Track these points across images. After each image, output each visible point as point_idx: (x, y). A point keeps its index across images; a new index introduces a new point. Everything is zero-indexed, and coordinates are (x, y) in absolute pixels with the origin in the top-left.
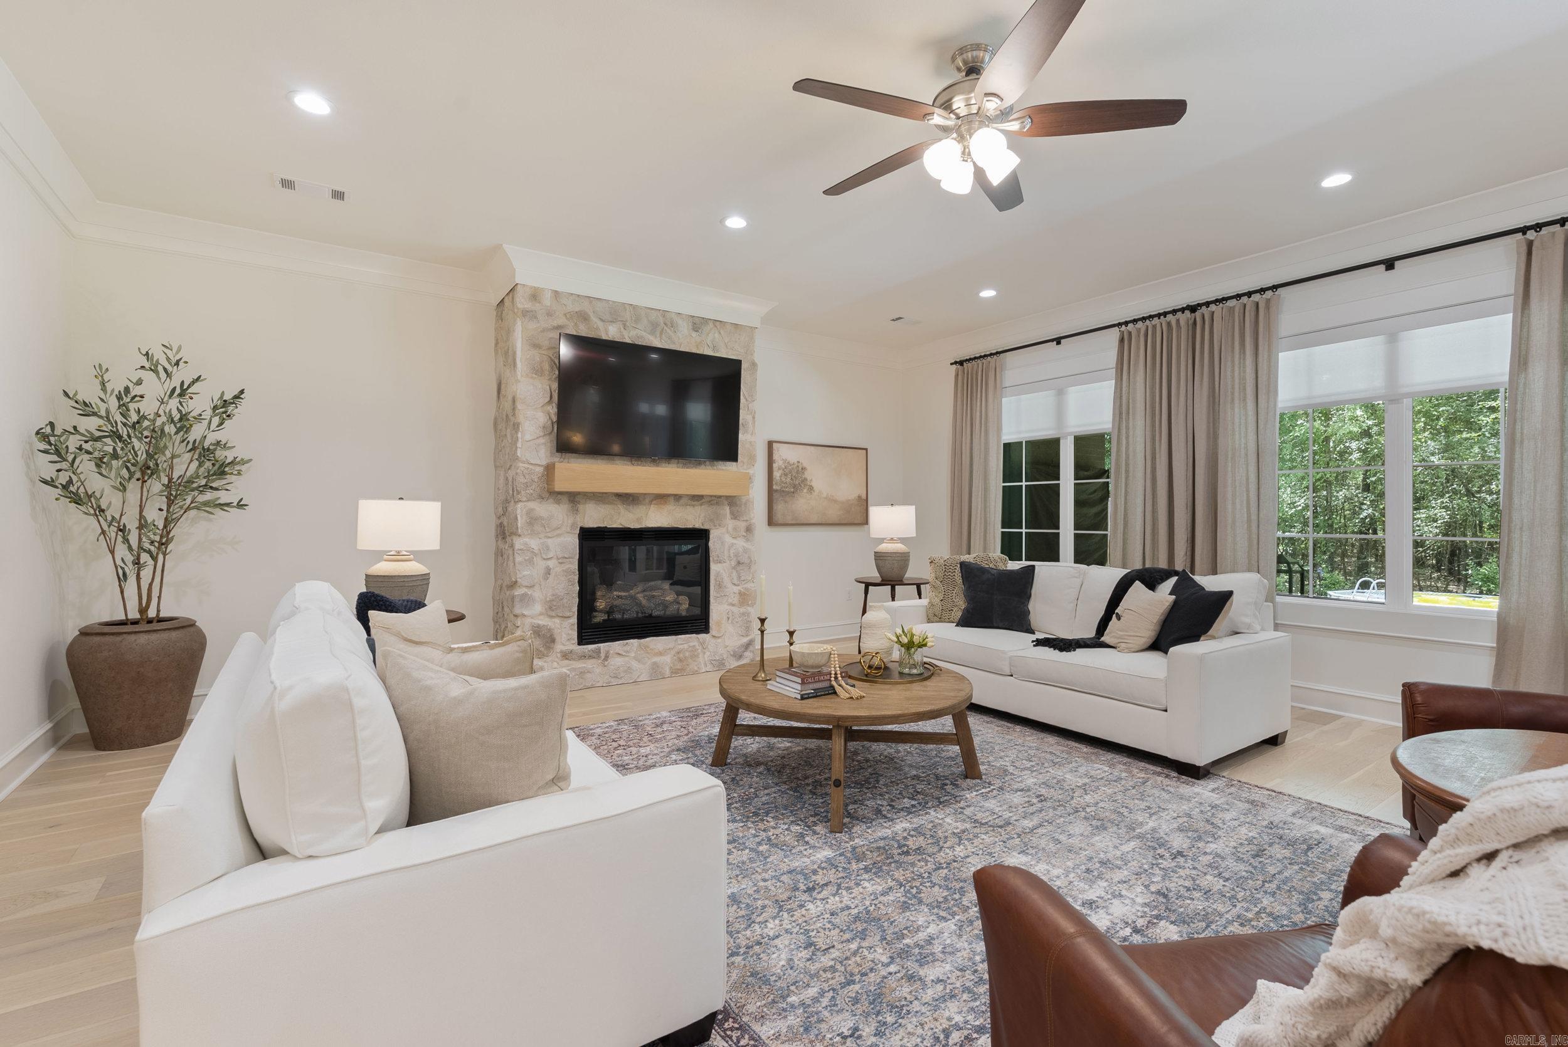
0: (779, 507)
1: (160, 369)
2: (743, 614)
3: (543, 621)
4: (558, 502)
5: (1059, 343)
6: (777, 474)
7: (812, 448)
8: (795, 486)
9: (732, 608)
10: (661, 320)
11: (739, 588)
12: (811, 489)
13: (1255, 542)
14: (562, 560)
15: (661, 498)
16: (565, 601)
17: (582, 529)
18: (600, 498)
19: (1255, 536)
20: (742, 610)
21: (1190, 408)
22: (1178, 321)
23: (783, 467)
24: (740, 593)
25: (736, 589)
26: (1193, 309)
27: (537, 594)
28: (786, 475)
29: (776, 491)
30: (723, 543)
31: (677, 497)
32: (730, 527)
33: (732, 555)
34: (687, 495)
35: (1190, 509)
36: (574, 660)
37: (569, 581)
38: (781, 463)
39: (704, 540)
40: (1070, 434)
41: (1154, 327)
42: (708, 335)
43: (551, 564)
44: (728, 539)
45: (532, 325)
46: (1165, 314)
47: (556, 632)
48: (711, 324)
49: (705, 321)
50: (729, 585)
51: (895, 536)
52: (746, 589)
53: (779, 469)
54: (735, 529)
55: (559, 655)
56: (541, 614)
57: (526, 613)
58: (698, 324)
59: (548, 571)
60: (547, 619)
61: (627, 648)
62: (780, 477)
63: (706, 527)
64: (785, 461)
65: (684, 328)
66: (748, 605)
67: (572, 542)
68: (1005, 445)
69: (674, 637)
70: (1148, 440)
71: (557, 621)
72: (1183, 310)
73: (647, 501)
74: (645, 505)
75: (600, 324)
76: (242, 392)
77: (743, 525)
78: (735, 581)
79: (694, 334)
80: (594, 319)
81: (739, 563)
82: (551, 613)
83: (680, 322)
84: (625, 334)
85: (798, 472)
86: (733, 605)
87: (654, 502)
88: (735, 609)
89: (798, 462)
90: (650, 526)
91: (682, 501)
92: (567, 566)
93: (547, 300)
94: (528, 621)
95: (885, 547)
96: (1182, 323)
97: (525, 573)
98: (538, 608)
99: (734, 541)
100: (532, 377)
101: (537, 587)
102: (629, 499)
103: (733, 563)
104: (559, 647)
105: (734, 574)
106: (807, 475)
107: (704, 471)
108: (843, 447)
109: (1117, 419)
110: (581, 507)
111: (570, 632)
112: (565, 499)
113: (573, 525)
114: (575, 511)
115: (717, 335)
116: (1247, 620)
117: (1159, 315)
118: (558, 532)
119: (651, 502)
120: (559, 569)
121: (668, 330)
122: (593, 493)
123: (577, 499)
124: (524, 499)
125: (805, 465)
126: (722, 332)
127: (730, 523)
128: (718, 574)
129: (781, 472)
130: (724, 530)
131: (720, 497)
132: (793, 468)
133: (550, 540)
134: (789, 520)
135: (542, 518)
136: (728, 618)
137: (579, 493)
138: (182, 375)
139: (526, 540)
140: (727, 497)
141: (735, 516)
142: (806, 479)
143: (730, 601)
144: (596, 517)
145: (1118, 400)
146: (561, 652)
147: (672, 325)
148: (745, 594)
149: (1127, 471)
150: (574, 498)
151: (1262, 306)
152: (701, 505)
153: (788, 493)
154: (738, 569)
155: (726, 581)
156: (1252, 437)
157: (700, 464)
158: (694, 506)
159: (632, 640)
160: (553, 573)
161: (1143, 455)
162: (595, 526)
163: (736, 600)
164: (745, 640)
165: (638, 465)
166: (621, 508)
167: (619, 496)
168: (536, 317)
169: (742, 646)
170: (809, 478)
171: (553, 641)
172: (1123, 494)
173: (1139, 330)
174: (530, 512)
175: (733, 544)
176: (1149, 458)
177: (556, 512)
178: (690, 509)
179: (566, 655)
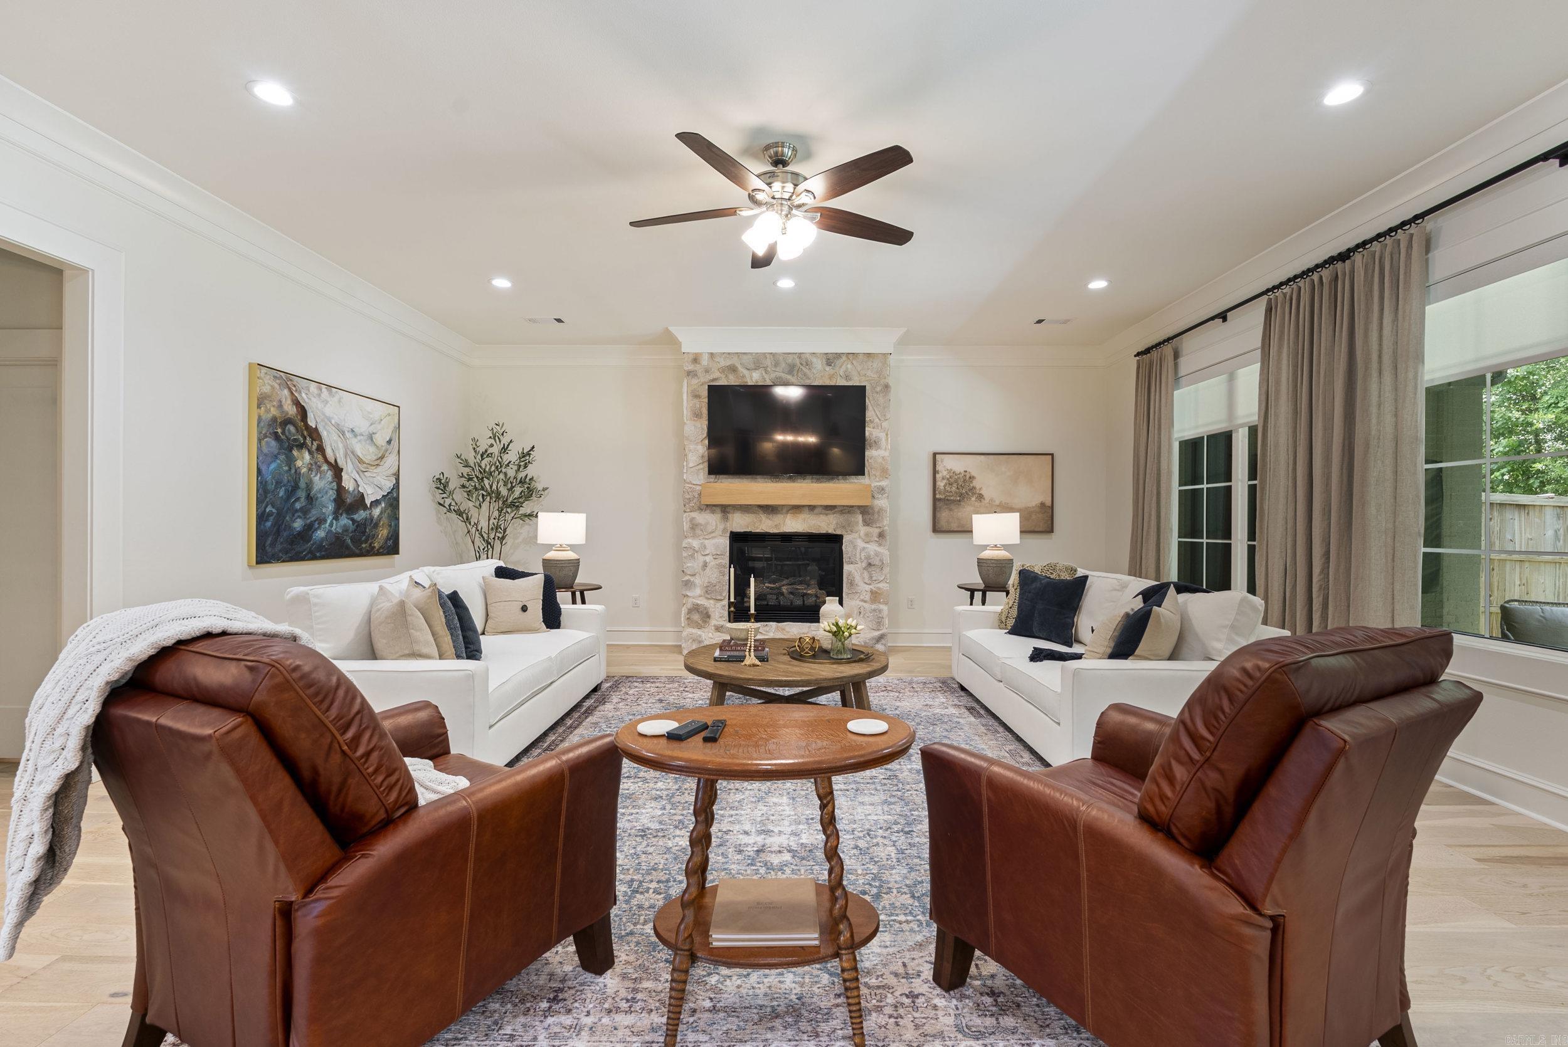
0: (944, 515)
1: (497, 438)
2: (874, 610)
3: (702, 601)
4: (713, 512)
5: (1225, 319)
6: (941, 484)
7: (982, 457)
8: (961, 495)
9: (864, 604)
10: (798, 361)
11: (870, 587)
12: (980, 497)
13: (1391, 557)
14: (716, 556)
15: (797, 509)
16: (717, 587)
17: (732, 533)
18: (745, 509)
19: (1390, 550)
20: (873, 607)
23: (948, 477)
24: (872, 592)
25: (868, 588)
26: (1341, 257)
27: (697, 580)
28: (951, 484)
29: (940, 500)
30: (855, 547)
31: (812, 508)
32: (862, 533)
33: (863, 558)
34: (821, 506)
35: (1328, 515)
36: (724, 632)
37: (720, 572)
38: (945, 473)
39: (838, 544)
40: (1242, 426)
41: (1299, 289)
42: (841, 367)
43: (708, 559)
44: (861, 544)
45: (695, 381)
46: (1311, 271)
47: (711, 611)
48: (844, 358)
49: (838, 356)
50: (861, 584)
51: (998, 543)
52: (879, 588)
53: (943, 479)
54: (867, 535)
55: (713, 628)
56: (700, 596)
57: (689, 594)
58: (831, 359)
59: (705, 565)
60: (705, 600)
61: (767, 629)
62: (945, 486)
63: (838, 532)
64: (949, 471)
65: (818, 364)
66: (880, 603)
67: (725, 542)
68: (1182, 445)
69: (808, 624)
71: (712, 602)
72: (1325, 264)
73: (784, 511)
74: (782, 514)
75: (746, 372)
76: (533, 447)
77: (876, 531)
78: (866, 581)
79: (828, 368)
80: (740, 368)
81: (870, 565)
82: (707, 596)
83: (814, 360)
84: (766, 377)
85: (965, 481)
86: (865, 602)
87: (790, 512)
88: (866, 605)
89: (966, 471)
90: (787, 531)
91: (816, 511)
92: (721, 561)
93: (705, 361)
94: (690, 600)
95: (987, 554)
96: (1325, 280)
97: (689, 565)
98: (698, 591)
99: (867, 545)
100: (694, 420)
101: (697, 576)
102: (770, 509)
103: (864, 565)
104: (713, 622)
105: (866, 575)
106: (975, 483)
107: (835, 485)
108: (1020, 454)
109: (1264, 405)
110: (730, 516)
111: (722, 611)
112: (718, 510)
113: (724, 530)
114: (725, 518)
115: (849, 366)
117: (1305, 274)
118: (713, 535)
119: (787, 512)
120: (713, 563)
121: (804, 369)
122: (740, 505)
123: (728, 510)
124: (688, 510)
125: (973, 474)
126: (854, 362)
127: (863, 530)
128: (850, 573)
129: (945, 481)
130: (856, 535)
131: (853, 506)
132: (959, 478)
133: (706, 541)
134: (954, 527)
135: (701, 525)
136: (860, 613)
137: (729, 505)
138: (505, 440)
139: (690, 540)
140: (859, 507)
141: (866, 523)
142: (974, 488)
143: (862, 597)
144: (742, 523)
146: (715, 626)
147: (808, 364)
148: (877, 593)
149: (1271, 469)
150: (725, 510)
152: (834, 513)
153: (954, 501)
154: (870, 570)
155: (858, 579)
156: (1389, 419)
157: (833, 479)
158: (827, 515)
159: (771, 623)
160: (710, 566)
162: (742, 531)
163: (867, 598)
164: (877, 634)
165: (776, 482)
166: (763, 517)
167: (760, 507)
168: (696, 375)
169: (873, 638)
170: (978, 487)
171: (709, 617)
172: (1267, 498)
173: (1284, 296)
174: (692, 519)
175: (864, 548)
176: (1290, 452)
177: (712, 520)
178: (823, 517)
179: (718, 629)
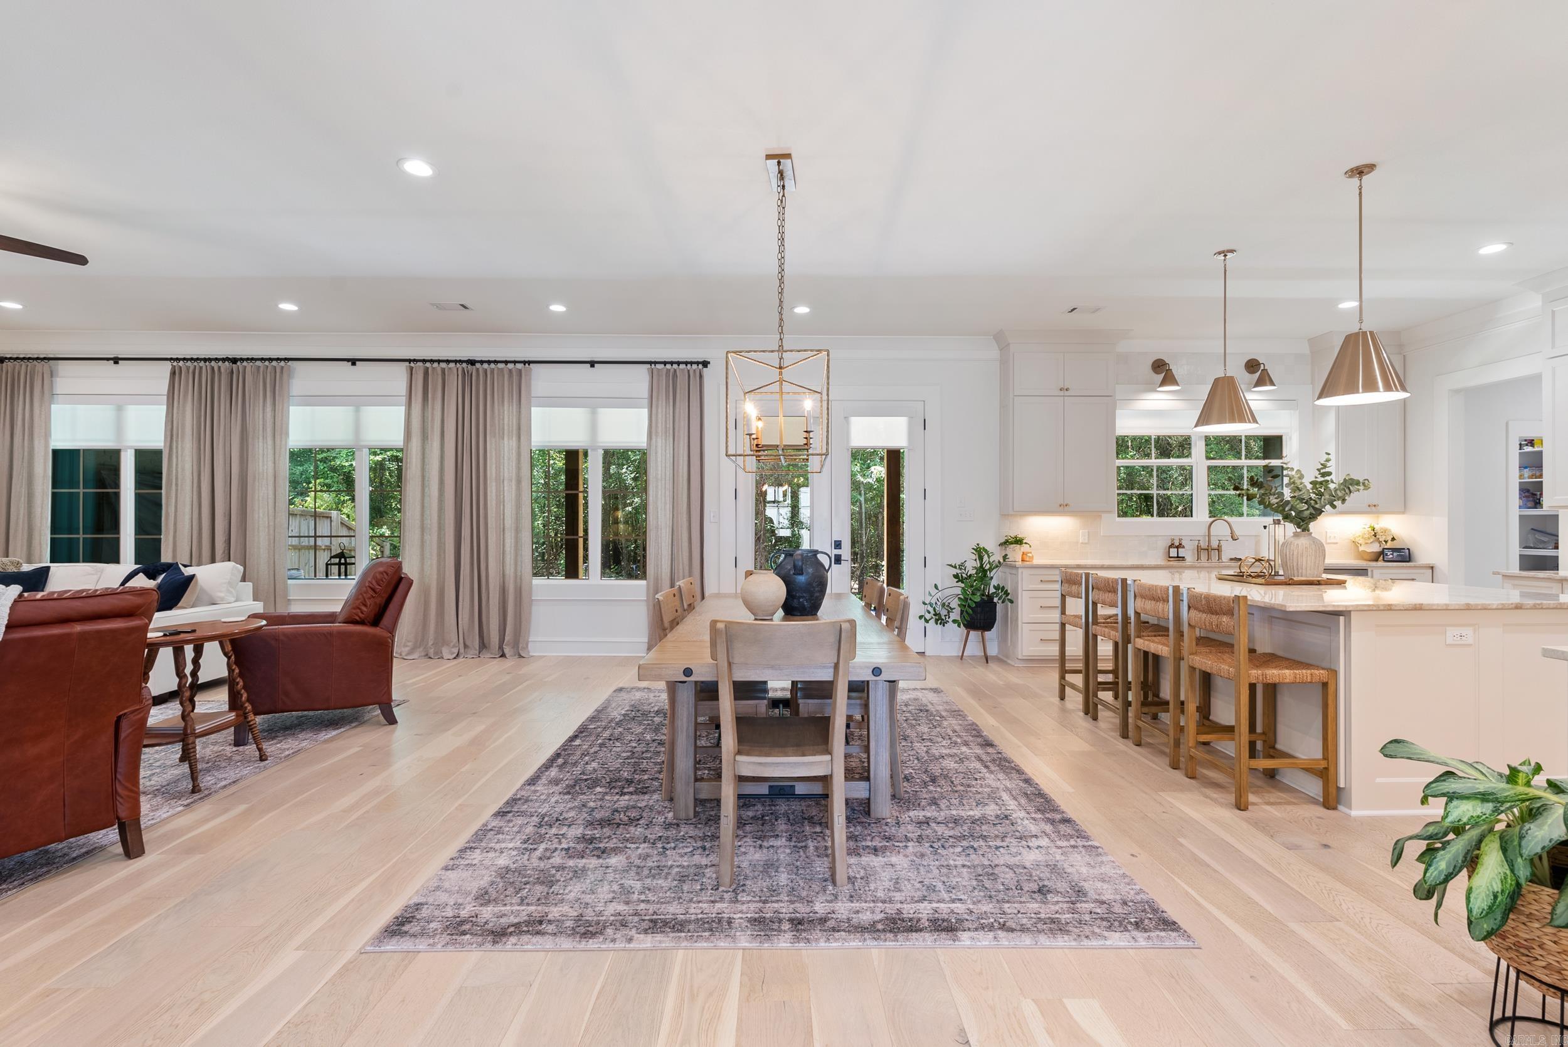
13: (272, 541)
19: (272, 537)
21: (228, 438)
22: (219, 367)
26: (234, 361)
35: (227, 517)
40: (130, 447)
41: (201, 368)
46: (210, 360)
68: (56, 453)
70: (195, 463)
72: (224, 360)
96: (222, 370)
109: (169, 439)
116: (222, 595)
117: (205, 360)
145: (170, 424)
149: (177, 485)
151: (278, 370)
156: (270, 464)
161: (191, 472)
172: (173, 504)
173: (188, 368)
176: (195, 475)
